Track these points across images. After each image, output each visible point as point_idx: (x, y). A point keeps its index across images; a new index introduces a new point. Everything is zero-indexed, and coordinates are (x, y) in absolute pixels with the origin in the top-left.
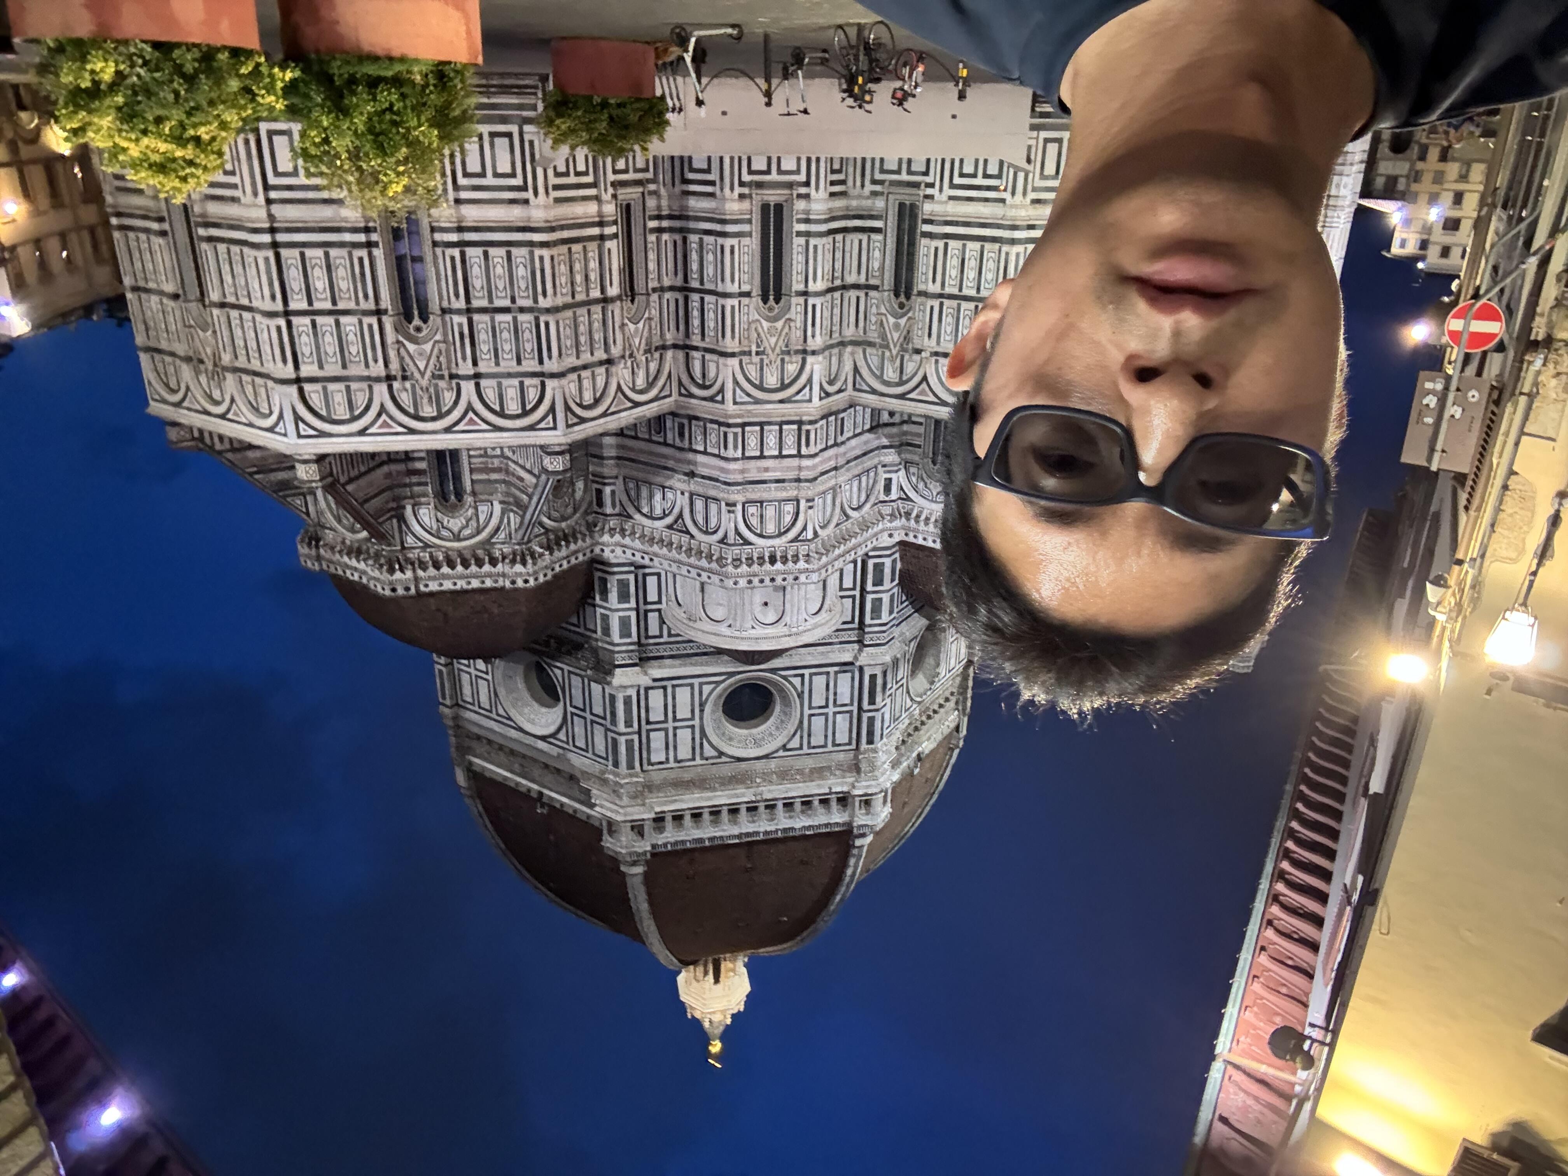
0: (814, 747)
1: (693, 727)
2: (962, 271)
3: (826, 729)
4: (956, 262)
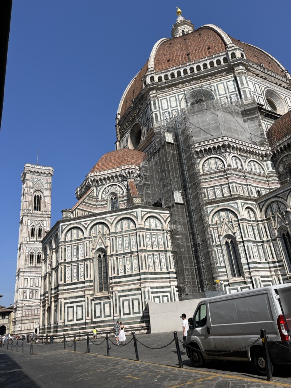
0: (174, 96)
1: (219, 95)
2: (160, 261)
3: (170, 103)
4: (163, 264)
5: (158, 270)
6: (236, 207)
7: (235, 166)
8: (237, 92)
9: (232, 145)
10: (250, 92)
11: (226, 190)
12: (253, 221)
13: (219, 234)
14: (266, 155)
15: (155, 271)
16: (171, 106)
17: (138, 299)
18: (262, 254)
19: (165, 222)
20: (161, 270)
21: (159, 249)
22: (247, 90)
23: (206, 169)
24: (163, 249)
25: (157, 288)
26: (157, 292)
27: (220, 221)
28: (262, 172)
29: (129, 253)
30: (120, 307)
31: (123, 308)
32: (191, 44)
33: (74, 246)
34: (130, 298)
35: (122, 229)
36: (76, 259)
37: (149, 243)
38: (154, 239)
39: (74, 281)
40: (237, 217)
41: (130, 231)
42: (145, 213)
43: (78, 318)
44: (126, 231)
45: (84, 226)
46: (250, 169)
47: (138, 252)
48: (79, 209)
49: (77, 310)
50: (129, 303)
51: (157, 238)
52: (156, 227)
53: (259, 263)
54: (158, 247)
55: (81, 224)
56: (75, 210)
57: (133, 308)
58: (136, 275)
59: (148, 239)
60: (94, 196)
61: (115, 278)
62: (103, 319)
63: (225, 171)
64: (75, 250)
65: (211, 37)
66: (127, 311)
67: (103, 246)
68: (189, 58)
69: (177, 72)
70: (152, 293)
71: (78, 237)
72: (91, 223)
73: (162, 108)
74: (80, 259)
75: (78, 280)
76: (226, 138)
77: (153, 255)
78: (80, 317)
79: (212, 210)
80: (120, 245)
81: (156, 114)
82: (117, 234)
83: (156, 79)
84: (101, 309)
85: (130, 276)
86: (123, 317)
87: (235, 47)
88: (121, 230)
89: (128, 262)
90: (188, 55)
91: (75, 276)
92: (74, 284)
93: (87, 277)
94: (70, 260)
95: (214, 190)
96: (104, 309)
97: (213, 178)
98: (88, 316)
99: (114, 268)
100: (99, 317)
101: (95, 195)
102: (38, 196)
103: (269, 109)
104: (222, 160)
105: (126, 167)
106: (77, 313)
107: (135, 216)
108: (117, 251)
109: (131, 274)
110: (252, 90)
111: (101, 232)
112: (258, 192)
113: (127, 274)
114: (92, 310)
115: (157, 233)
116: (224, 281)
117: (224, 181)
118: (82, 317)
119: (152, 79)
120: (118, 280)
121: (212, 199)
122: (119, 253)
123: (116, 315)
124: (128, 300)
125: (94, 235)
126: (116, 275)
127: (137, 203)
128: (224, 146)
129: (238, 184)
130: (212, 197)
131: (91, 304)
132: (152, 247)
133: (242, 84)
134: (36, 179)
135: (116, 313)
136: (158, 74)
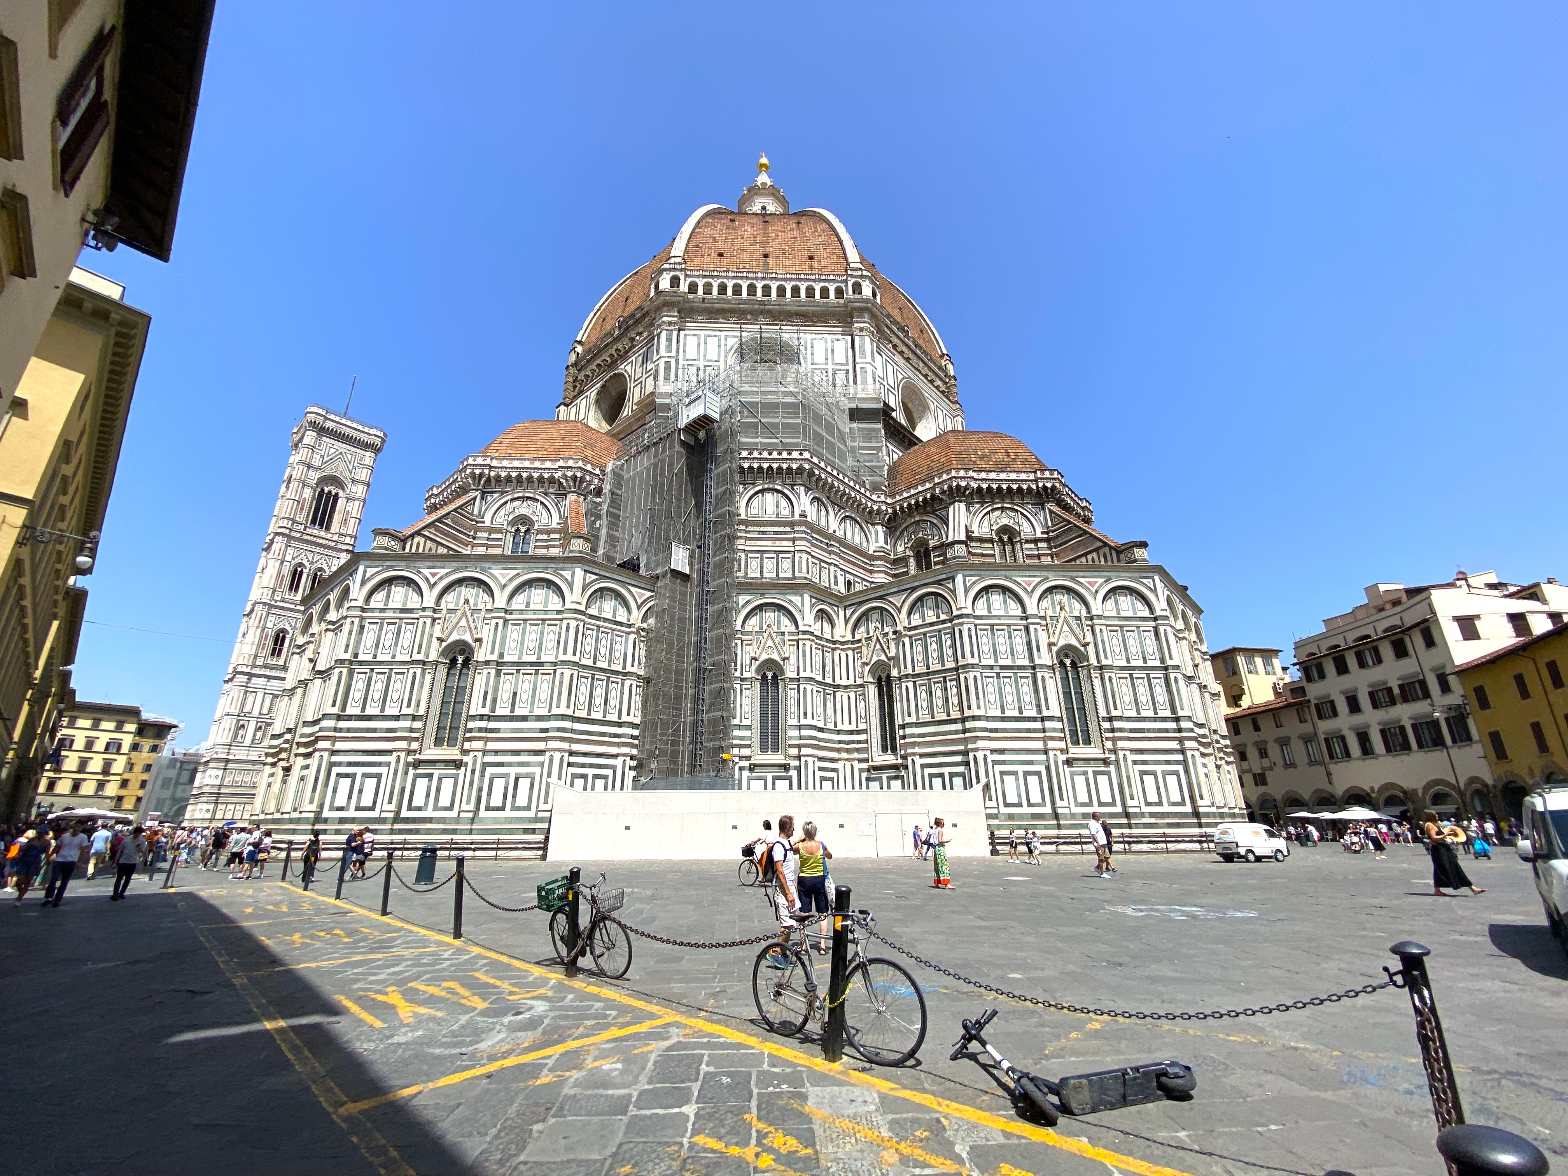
0: (715, 336)
1: (812, 363)
2: (606, 694)
3: (705, 349)
4: (612, 703)
5: (597, 715)
6: (799, 605)
7: (815, 518)
8: (850, 367)
9: (817, 472)
10: (874, 374)
11: (786, 565)
12: (827, 641)
13: (753, 655)
14: (879, 511)
15: (589, 714)
16: (705, 356)
17: (531, 776)
18: (830, 712)
19: (639, 607)
20: (605, 716)
21: (610, 665)
22: (869, 368)
23: (754, 512)
24: (619, 668)
25: (585, 754)
26: (583, 765)
27: (761, 628)
28: (865, 545)
29: (532, 664)
30: (480, 790)
31: (489, 794)
32: (777, 236)
33: (389, 624)
34: (513, 771)
35: (528, 604)
36: (388, 658)
37: (588, 649)
38: (604, 642)
39: (369, 711)
40: (797, 626)
41: (546, 611)
42: (595, 577)
43: (363, 804)
44: (535, 611)
45: (427, 579)
46: (842, 533)
47: (555, 664)
48: (424, 536)
49: (362, 784)
50: (507, 783)
51: (612, 640)
52: (614, 616)
53: (821, 730)
54: (610, 661)
55: (420, 572)
56: (412, 536)
57: (514, 796)
58: (539, 718)
59: (589, 639)
60: (472, 514)
61: (482, 717)
62: (429, 813)
63: (792, 524)
64: (390, 635)
65: (819, 236)
66: (496, 801)
67: (468, 638)
68: (766, 264)
69: (734, 286)
70: (570, 765)
71: (405, 603)
72: (447, 575)
73: (684, 355)
74: (399, 658)
75: (383, 710)
76: (807, 455)
77: (593, 678)
78: (367, 801)
79: (748, 602)
80: (514, 640)
81: (668, 364)
82: (511, 614)
83: (684, 287)
84: (429, 788)
85: (524, 718)
86: (483, 813)
87: (865, 273)
88: (523, 607)
89: (526, 686)
90: (766, 256)
91: (376, 698)
92: (370, 718)
93: (409, 706)
94: (369, 658)
95: (762, 559)
96: (438, 790)
97: (764, 532)
98: (390, 802)
99: (486, 693)
100: (419, 809)
101: (476, 512)
102: (330, 492)
103: (903, 422)
104: (790, 500)
105: (571, 463)
106: (361, 791)
107: (567, 580)
108: (501, 655)
109: (527, 714)
110: (879, 372)
111: (471, 602)
112: (849, 583)
113: (518, 712)
114: (403, 790)
115: (613, 630)
116: (741, 758)
117: (786, 545)
118: (375, 803)
119: (675, 281)
120: (492, 725)
121: (752, 578)
122: (506, 658)
123: (464, 807)
124: (506, 776)
125: (451, 606)
126: (486, 711)
127: (581, 552)
128: (800, 470)
129: (813, 557)
130: (754, 573)
131: (406, 773)
132: (595, 658)
133: (863, 352)
134: (332, 451)
135: (468, 803)
136: (690, 276)
